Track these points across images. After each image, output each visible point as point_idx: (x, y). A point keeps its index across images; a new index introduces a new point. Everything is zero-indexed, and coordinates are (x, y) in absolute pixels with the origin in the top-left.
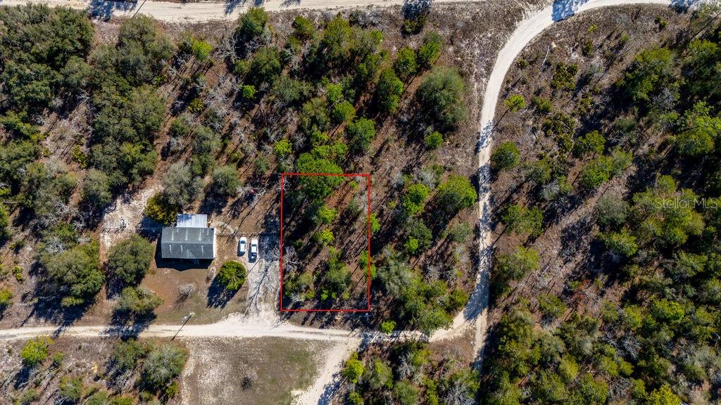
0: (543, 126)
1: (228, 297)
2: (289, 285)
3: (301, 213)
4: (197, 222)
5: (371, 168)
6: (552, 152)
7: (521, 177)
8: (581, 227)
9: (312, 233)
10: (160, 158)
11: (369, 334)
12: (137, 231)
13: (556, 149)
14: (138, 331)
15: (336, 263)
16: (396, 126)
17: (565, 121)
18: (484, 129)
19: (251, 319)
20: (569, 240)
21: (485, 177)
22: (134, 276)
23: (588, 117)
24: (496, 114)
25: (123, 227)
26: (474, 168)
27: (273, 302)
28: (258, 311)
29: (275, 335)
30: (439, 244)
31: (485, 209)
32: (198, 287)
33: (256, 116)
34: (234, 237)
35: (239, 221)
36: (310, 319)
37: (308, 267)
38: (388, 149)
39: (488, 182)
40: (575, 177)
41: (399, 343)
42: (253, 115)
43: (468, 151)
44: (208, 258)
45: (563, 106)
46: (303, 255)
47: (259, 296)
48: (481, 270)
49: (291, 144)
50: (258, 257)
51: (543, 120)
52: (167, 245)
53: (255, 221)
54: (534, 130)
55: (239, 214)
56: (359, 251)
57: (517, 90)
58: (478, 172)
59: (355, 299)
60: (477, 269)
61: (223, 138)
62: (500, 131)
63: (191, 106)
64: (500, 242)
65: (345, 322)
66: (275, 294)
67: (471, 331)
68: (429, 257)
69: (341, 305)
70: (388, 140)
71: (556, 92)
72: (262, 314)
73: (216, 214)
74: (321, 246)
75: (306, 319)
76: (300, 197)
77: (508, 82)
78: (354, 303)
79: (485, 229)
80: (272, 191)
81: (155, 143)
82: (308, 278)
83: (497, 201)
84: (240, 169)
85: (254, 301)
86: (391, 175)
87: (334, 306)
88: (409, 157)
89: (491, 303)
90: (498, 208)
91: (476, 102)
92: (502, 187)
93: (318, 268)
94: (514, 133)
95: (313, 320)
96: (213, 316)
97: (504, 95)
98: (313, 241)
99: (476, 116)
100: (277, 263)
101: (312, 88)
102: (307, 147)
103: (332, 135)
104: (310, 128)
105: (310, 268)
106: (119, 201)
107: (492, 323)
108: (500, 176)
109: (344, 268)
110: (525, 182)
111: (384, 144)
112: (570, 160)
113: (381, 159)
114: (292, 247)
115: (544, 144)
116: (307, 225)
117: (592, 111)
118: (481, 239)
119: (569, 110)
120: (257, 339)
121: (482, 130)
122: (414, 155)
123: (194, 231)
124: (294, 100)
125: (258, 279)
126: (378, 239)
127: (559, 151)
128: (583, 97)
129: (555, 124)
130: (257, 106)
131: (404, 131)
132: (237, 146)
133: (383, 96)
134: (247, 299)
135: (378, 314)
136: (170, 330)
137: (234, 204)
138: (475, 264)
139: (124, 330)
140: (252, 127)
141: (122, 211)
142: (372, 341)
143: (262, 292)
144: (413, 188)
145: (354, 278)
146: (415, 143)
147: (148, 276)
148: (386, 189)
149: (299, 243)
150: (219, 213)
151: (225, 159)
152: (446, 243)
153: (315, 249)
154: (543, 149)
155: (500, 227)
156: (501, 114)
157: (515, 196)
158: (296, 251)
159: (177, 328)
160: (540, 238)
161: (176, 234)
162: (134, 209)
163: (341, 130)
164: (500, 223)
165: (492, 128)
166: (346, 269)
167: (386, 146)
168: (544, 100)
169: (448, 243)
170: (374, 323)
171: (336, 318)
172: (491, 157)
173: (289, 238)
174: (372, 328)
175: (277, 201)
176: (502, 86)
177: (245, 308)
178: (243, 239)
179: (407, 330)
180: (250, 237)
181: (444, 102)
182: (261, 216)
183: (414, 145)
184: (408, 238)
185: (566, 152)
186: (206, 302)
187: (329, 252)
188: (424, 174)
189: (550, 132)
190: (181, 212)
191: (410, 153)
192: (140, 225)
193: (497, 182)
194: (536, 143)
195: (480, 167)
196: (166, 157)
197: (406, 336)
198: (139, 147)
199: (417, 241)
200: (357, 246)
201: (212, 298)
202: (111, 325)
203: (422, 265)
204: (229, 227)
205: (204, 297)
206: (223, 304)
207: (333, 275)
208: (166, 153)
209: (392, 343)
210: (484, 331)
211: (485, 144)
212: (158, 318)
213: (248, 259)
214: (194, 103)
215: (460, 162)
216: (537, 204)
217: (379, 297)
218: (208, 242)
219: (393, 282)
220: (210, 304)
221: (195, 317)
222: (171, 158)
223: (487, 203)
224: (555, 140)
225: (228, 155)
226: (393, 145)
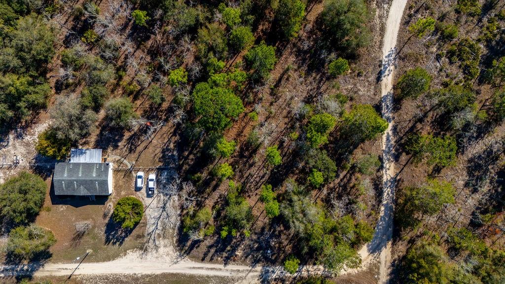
0: (448, 53)
1: (127, 234)
2: (188, 221)
3: (199, 146)
4: (91, 156)
5: (270, 98)
6: (457, 80)
7: (425, 106)
8: (488, 156)
9: (211, 166)
10: (53, 91)
11: (271, 269)
12: (31, 168)
13: (461, 76)
14: (33, 270)
15: (237, 197)
16: (296, 55)
17: (471, 47)
18: (386, 57)
19: (149, 256)
20: (475, 170)
21: (387, 106)
22: (24, 215)
23: (494, 43)
24: (399, 41)
25: (16, 164)
26: (377, 97)
27: (172, 238)
28: (157, 248)
29: (175, 272)
30: (342, 176)
31: (388, 139)
32: (95, 223)
33: (152, 47)
34: (131, 172)
35: (136, 154)
36: (210, 255)
37: (207, 201)
38: (287, 79)
39: (391, 112)
40: (481, 104)
41: (302, 278)
42: (149, 46)
43: (370, 79)
44: (104, 194)
45: (468, 32)
46: (202, 188)
47: (158, 232)
48: (385, 202)
49: (186, 73)
50: (156, 192)
51: (447, 47)
52: (60, 181)
53: (153, 155)
54: (438, 58)
55: (136, 148)
56: (259, 185)
57: (419, 16)
58: (381, 102)
59: (256, 234)
60: (380, 202)
61: (118, 70)
62: (403, 59)
63: (85, 37)
64: (404, 173)
65: (246, 257)
66: (174, 229)
67: (375, 265)
68: (331, 189)
69: (242, 240)
70: (288, 69)
71: (461, 17)
72: (162, 250)
73: (112, 148)
74: (220, 180)
75: (206, 255)
76: (197, 130)
77: (411, 8)
78: (254, 237)
79: (389, 160)
80: (170, 123)
81: (48, 76)
82: (207, 214)
83: (400, 130)
84: (136, 102)
85: (152, 237)
86: (292, 106)
87: (234, 240)
88: (309, 87)
89: (396, 236)
90: (401, 138)
91: (378, 29)
92: (405, 117)
93: (218, 202)
94: (417, 60)
95: (213, 255)
96: (111, 253)
97: (406, 21)
98: (212, 174)
99: (378, 43)
100: (176, 198)
101: (208, 14)
102: (204, 77)
103: (230, 66)
104: (206, 56)
105: (210, 203)
106: (11, 136)
107: (396, 257)
108: (404, 105)
109: (244, 203)
110: (430, 111)
111: (283, 74)
112: (476, 88)
113: (281, 89)
114: (190, 182)
115: (449, 71)
116: (205, 159)
117: (498, 37)
118: (384, 170)
119: (474, 35)
120: (157, 276)
121: (384, 59)
122: (315, 85)
123: (88, 166)
124: (190, 26)
125: (156, 214)
126: (279, 171)
127: (464, 78)
128: (489, 21)
129: (460, 50)
130: (153, 36)
131: (304, 60)
132: (133, 78)
133: (283, 21)
134: (146, 234)
135: (279, 249)
136: (66, 269)
137: (131, 138)
138: (378, 196)
139: (19, 269)
140: (148, 59)
141: (14, 147)
142: (274, 276)
143: (161, 228)
144: (317, 118)
145: (255, 212)
146: (316, 72)
147: (43, 213)
148: (286, 120)
149: (198, 178)
150: (116, 147)
151: (121, 92)
152: (348, 175)
153: (214, 183)
154: (447, 76)
155: (404, 158)
156: (403, 41)
157: (419, 126)
158: (194, 185)
159: (74, 266)
160: (445, 168)
161: (70, 170)
162: (28, 144)
163: (239, 60)
164: (404, 154)
165: (393, 56)
166: (247, 203)
167: (286, 77)
168: (448, 26)
169: (351, 175)
170: (276, 258)
171: (237, 253)
172: (394, 86)
173: (188, 172)
174: (273, 263)
175: (174, 134)
176: (404, 12)
177: (143, 244)
178: (141, 173)
179: (309, 264)
180: (148, 172)
181: (348, 26)
182: (159, 150)
183: (314, 75)
184: (311, 171)
185: (471, 79)
186: (104, 238)
187: (229, 186)
188: (329, 103)
189: (455, 58)
190: (77, 147)
191: (311, 83)
192: (33, 161)
193: (400, 111)
194: (441, 70)
195: (383, 95)
196: (61, 90)
197: (308, 271)
198: (25, 79)
199: (321, 173)
200: (258, 179)
201: (109, 234)
202: (5, 264)
203: (324, 197)
204: (126, 162)
205: (101, 233)
206: (121, 240)
207: (233, 211)
208: (60, 87)
209: (295, 278)
210: (389, 264)
211: (387, 73)
212: (54, 256)
213: (146, 195)
214: (88, 33)
215: (362, 91)
216: (442, 133)
217: (280, 232)
218: (103, 178)
219: (297, 219)
220: (108, 241)
221: (92, 255)
222: (65, 91)
223: (390, 133)
224: (460, 66)
225: (124, 88)
226: (293, 75)
